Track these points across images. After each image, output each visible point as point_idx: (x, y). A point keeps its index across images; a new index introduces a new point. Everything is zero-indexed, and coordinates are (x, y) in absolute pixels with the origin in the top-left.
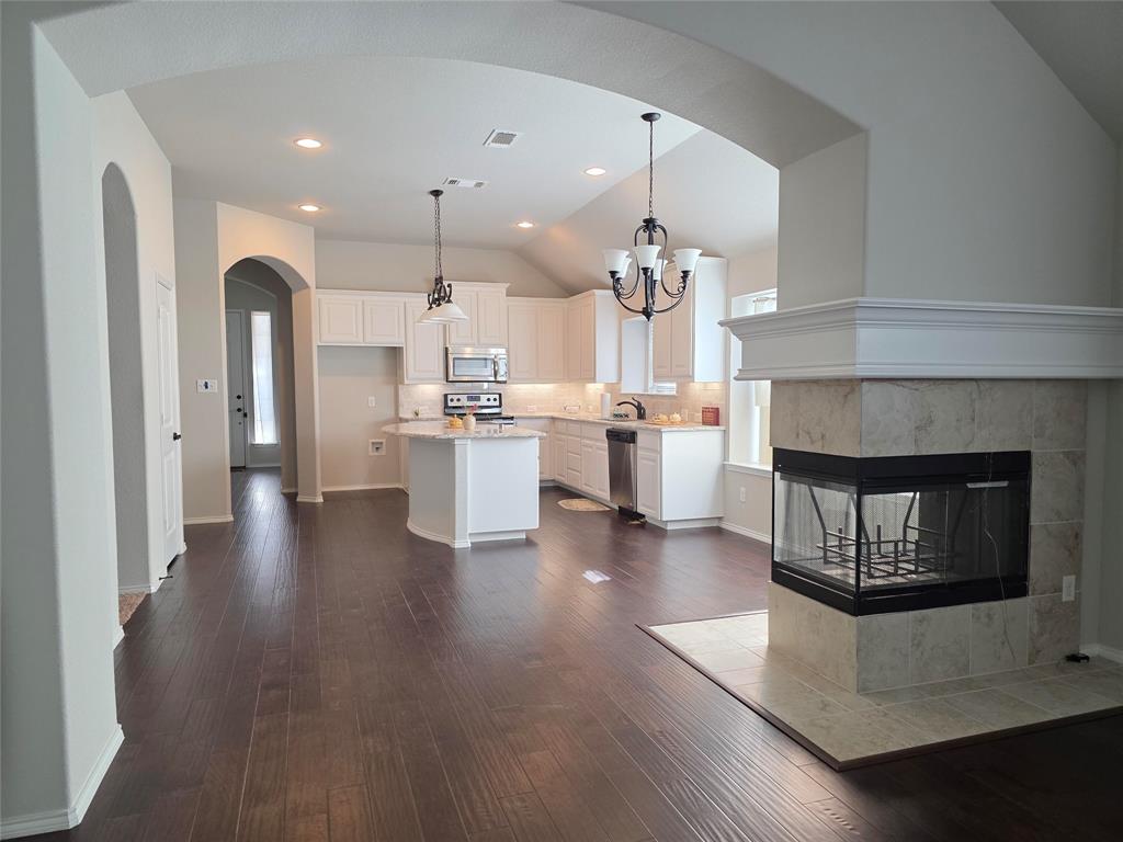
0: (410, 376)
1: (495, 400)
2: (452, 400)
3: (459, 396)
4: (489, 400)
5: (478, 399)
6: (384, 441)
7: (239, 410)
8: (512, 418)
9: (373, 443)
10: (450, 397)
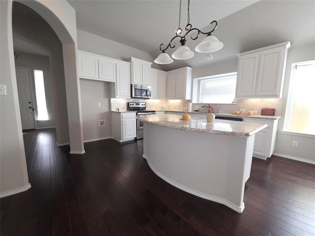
0: (118, 94)
1: (144, 105)
2: (131, 105)
3: (133, 103)
4: (142, 105)
5: (139, 104)
6: (105, 121)
7: (30, 108)
8: (154, 112)
9: (100, 122)
10: (130, 104)
